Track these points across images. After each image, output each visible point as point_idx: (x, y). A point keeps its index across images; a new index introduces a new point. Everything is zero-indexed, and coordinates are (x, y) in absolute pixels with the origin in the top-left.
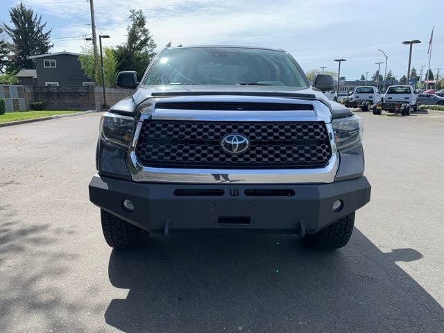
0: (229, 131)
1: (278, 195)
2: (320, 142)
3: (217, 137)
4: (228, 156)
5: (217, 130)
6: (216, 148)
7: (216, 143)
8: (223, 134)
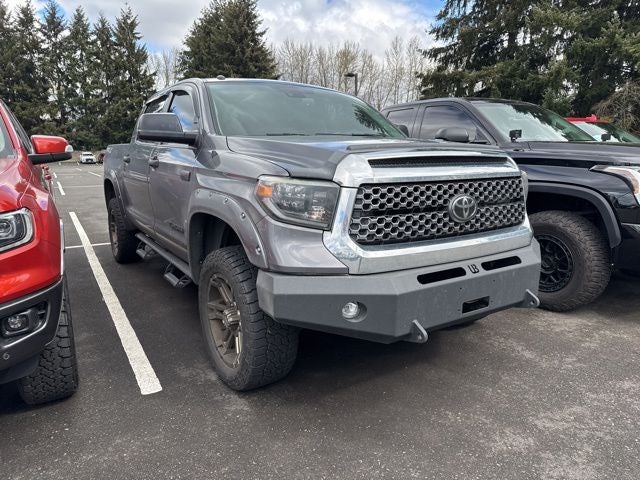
0: (457, 192)
3: (446, 201)
6: (445, 216)
7: (446, 208)
8: (452, 196)
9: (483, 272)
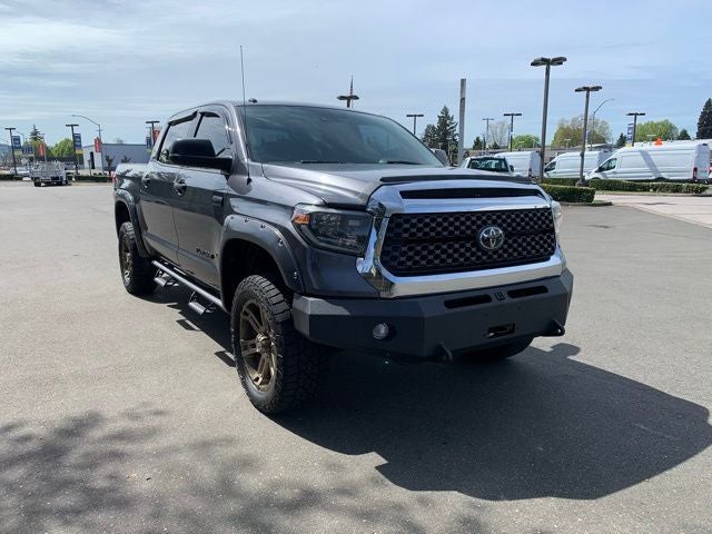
0: (485, 223)
1: (521, 296)
2: (544, 232)
3: (474, 232)
4: (485, 253)
5: (474, 223)
6: (473, 246)
7: (473, 238)
8: (479, 227)
9: (508, 300)
